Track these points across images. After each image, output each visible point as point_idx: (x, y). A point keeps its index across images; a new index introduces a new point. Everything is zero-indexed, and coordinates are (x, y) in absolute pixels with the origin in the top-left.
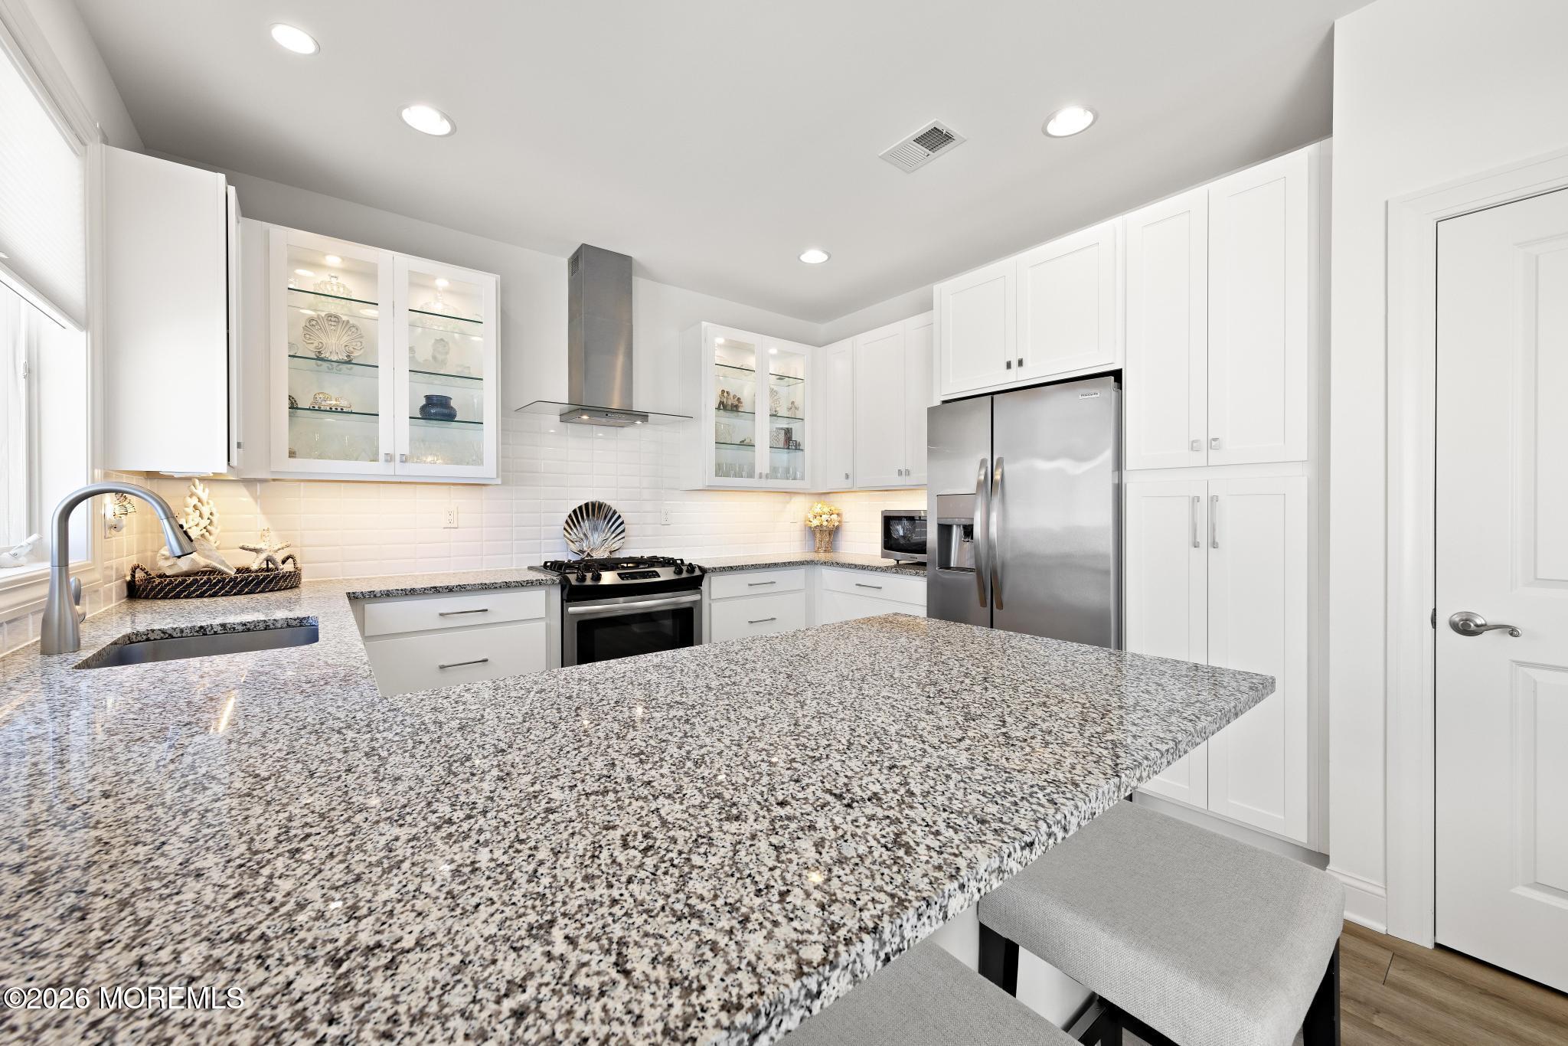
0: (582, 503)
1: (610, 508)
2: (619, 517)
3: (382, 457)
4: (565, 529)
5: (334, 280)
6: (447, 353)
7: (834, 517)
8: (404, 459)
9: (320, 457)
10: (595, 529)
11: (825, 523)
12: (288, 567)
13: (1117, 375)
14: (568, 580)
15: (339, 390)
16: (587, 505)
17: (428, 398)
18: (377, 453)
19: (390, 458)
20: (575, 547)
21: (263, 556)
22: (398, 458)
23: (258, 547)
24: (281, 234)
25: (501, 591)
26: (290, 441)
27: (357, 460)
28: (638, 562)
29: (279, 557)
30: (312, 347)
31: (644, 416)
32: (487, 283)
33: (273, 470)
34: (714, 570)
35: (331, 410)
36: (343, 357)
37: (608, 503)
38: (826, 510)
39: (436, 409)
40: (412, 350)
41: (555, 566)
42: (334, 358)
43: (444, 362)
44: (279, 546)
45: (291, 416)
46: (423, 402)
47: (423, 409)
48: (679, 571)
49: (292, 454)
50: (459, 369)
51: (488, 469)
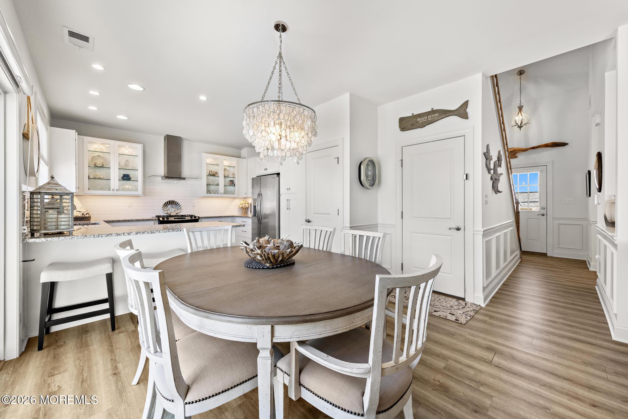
0: (168, 201)
1: (176, 202)
2: (179, 204)
3: (111, 189)
4: (163, 206)
5: (99, 147)
6: (129, 163)
7: (246, 205)
8: (117, 190)
9: (95, 190)
10: (172, 207)
11: (243, 206)
12: (87, 215)
13: (278, 174)
14: (160, 219)
15: (100, 173)
16: (169, 201)
17: (123, 175)
18: (110, 188)
19: (113, 190)
20: (166, 212)
21: (81, 213)
22: (115, 190)
23: (80, 211)
24: (86, 139)
25: (142, 221)
26: (89, 186)
27: (105, 190)
28: (182, 216)
29: (85, 213)
30: (93, 163)
31: (184, 179)
32: (140, 146)
33: (84, 193)
34: (203, 218)
35: (98, 179)
36: (101, 165)
37: (176, 201)
38: (244, 202)
39: (126, 178)
40: (119, 163)
41: (158, 217)
42: (99, 166)
43: (128, 166)
44: (85, 211)
45: (88, 180)
46: (122, 176)
47: (122, 177)
48: (192, 217)
49: (89, 189)
50: (132, 167)
51: (140, 192)
